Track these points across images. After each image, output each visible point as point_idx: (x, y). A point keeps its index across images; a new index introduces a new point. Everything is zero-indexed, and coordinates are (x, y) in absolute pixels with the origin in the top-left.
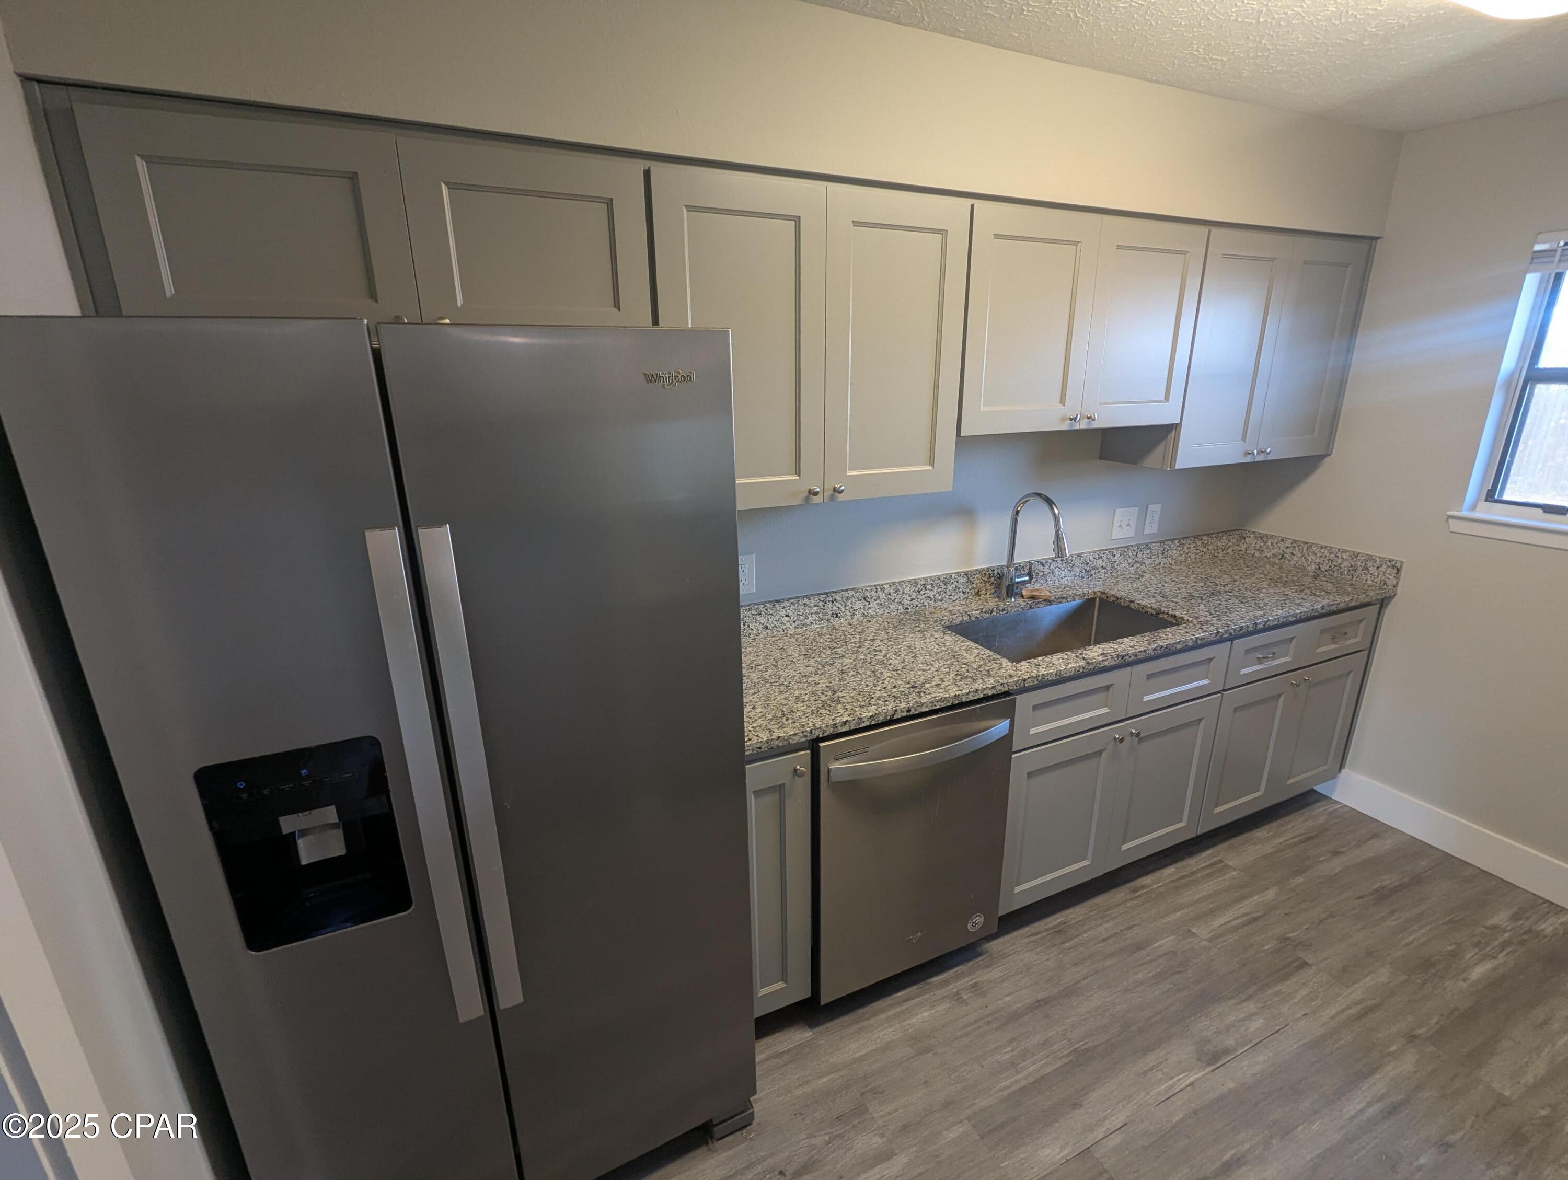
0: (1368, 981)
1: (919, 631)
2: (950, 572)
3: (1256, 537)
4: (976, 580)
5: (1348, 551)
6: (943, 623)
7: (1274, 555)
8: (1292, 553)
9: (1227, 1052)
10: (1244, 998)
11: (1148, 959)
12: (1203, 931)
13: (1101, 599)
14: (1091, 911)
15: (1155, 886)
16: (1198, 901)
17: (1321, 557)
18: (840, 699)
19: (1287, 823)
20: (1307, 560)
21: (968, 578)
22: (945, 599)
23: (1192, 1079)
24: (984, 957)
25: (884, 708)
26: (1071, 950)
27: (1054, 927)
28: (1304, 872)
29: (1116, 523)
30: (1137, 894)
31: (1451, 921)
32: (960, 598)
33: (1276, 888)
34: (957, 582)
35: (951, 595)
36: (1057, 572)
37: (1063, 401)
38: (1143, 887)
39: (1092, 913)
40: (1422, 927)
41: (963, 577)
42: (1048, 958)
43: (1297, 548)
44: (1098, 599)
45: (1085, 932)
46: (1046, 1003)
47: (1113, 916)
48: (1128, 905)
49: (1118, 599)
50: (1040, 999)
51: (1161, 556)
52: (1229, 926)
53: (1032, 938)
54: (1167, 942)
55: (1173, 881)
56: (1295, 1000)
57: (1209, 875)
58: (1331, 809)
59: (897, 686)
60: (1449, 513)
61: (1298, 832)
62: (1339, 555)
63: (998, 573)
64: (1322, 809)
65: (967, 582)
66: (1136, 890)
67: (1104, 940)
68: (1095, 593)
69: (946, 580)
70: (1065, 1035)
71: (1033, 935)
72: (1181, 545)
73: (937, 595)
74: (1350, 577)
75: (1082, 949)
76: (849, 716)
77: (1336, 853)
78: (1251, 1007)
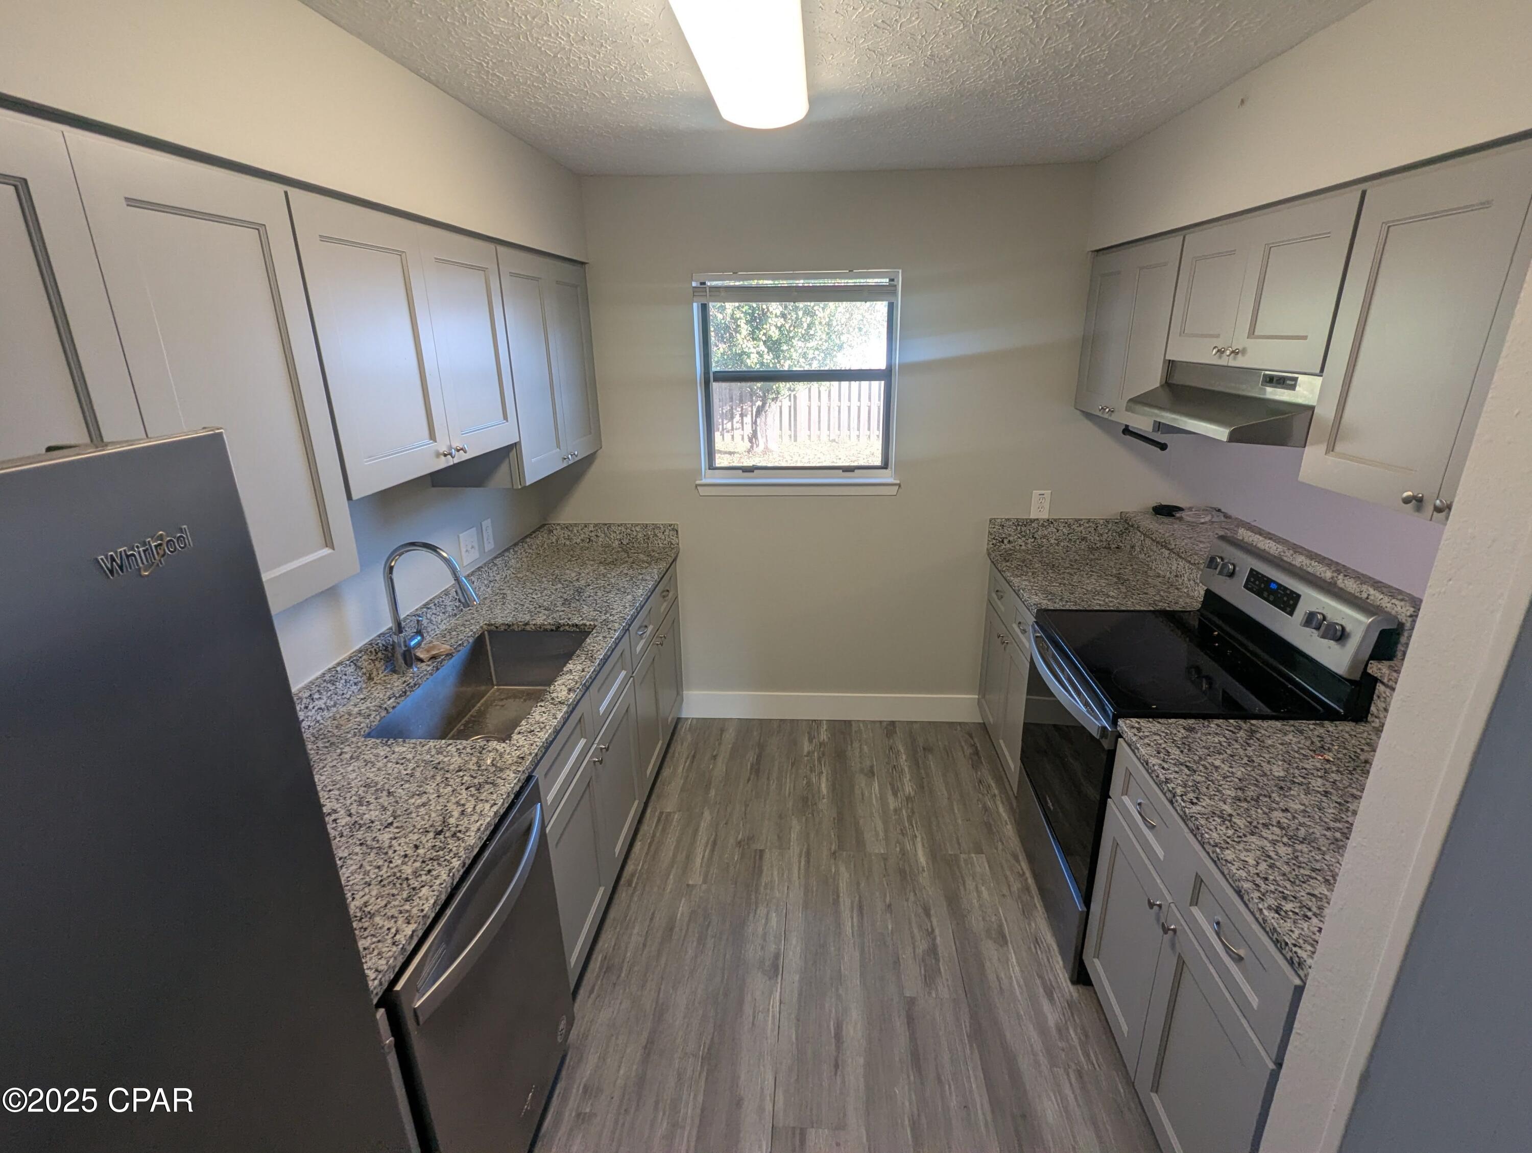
0: (794, 836)
1: (352, 758)
2: (330, 666)
3: (562, 529)
4: (364, 663)
5: (639, 524)
6: (362, 733)
7: (583, 540)
8: (597, 536)
9: (777, 956)
10: (754, 908)
11: (684, 931)
12: (696, 878)
13: (489, 632)
14: (615, 928)
15: (639, 868)
16: (675, 856)
17: (620, 533)
18: (367, 910)
19: (674, 753)
20: (610, 539)
21: (355, 665)
22: (338, 702)
23: (778, 998)
24: (569, 1053)
25: (438, 882)
26: (630, 977)
27: (601, 968)
28: (710, 784)
29: (463, 550)
30: (633, 885)
31: (793, 764)
32: (353, 692)
33: (706, 808)
34: (345, 675)
35: (343, 694)
36: (434, 620)
37: (432, 436)
38: (633, 875)
39: (618, 930)
40: (786, 778)
41: (350, 666)
42: (619, 1001)
43: (599, 530)
44: (486, 632)
45: (626, 951)
46: (652, 1043)
47: (633, 918)
48: (636, 899)
49: (509, 626)
50: (644, 1044)
51: (505, 569)
52: (705, 859)
53: (593, 996)
54: (683, 909)
55: (647, 854)
56: (777, 882)
57: (664, 830)
58: (688, 726)
59: (418, 843)
60: (698, 482)
61: (685, 756)
62: (633, 529)
63: (383, 645)
64: (683, 730)
65: (356, 670)
66: (629, 883)
67: (644, 945)
68: (481, 627)
69: (332, 678)
70: (686, 1054)
71: (592, 992)
72: (516, 552)
73: (328, 701)
74: (646, 545)
75: (636, 969)
76: (409, 923)
77: (715, 757)
78: (762, 911)
